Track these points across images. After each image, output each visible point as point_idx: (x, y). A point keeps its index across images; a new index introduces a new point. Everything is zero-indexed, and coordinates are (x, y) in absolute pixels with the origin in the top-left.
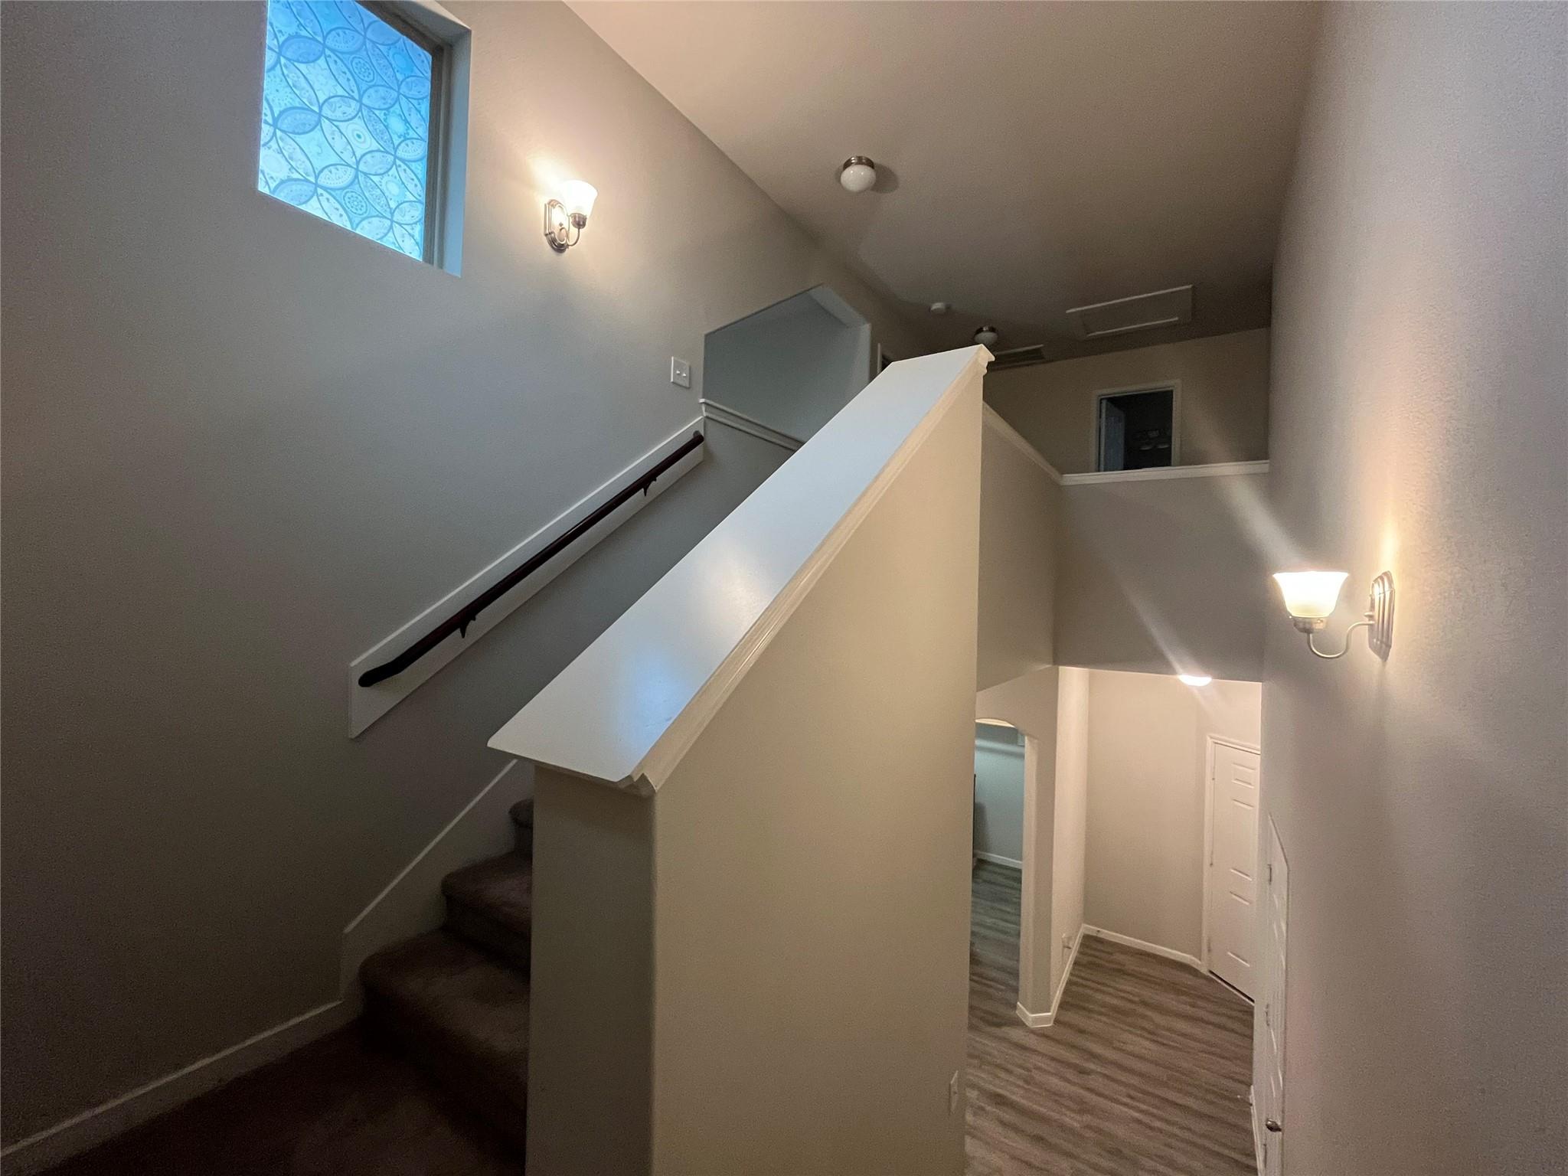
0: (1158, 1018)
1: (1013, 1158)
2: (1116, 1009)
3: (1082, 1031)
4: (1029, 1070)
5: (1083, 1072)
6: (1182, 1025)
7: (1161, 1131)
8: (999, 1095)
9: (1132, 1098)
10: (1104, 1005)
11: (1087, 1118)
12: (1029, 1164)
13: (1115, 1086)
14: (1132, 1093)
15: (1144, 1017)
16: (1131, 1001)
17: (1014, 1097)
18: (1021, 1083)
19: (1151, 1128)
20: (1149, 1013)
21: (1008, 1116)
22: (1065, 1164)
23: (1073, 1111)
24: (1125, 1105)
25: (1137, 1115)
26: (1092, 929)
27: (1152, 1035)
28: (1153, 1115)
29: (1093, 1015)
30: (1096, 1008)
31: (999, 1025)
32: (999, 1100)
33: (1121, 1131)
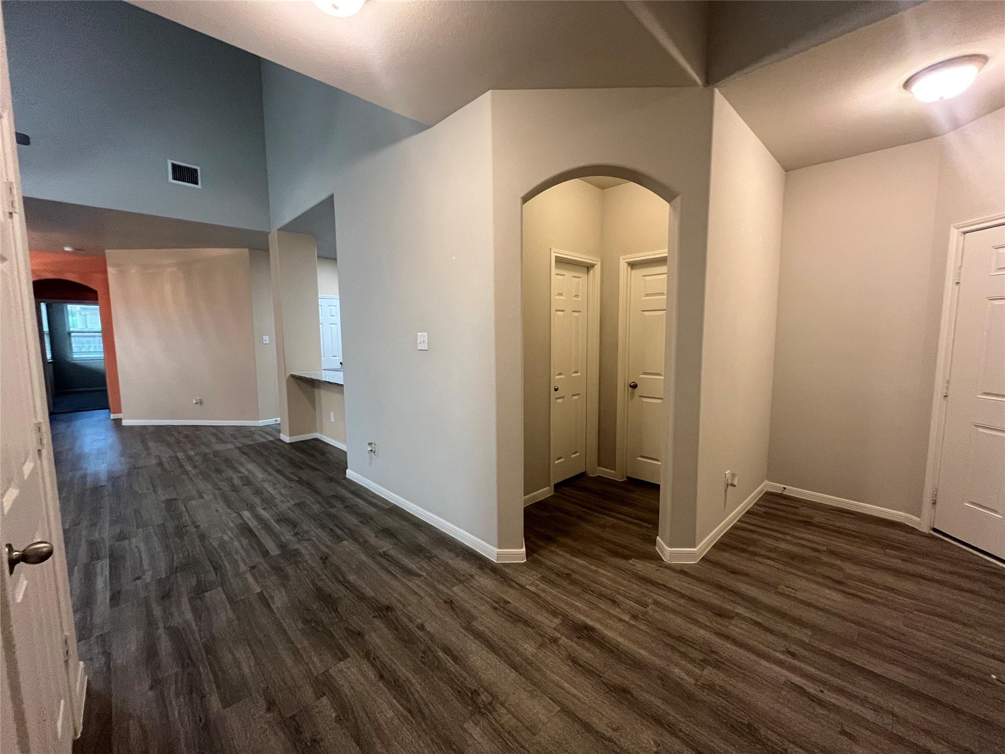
0: (850, 568)
1: (566, 711)
2: (793, 557)
3: (734, 572)
4: (646, 605)
5: (721, 614)
6: (890, 580)
7: (837, 709)
8: (587, 627)
9: (793, 655)
10: (775, 550)
11: (709, 673)
12: (587, 727)
13: (770, 638)
14: (794, 648)
15: (831, 566)
16: (817, 550)
17: (609, 634)
18: (626, 618)
19: (821, 703)
20: (838, 562)
21: (587, 654)
22: (648, 736)
23: (692, 661)
24: (781, 663)
25: (797, 680)
26: (776, 487)
27: (838, 584)
28: (824, 683)
29: (756, 558)
30: (763, 552)
31: (627, 557)
32: (584, 632)
33: (764, 700)
